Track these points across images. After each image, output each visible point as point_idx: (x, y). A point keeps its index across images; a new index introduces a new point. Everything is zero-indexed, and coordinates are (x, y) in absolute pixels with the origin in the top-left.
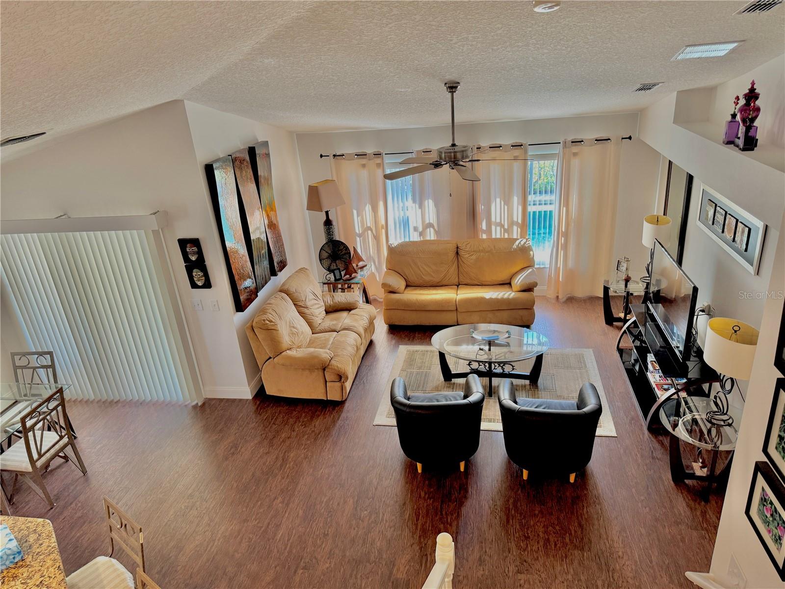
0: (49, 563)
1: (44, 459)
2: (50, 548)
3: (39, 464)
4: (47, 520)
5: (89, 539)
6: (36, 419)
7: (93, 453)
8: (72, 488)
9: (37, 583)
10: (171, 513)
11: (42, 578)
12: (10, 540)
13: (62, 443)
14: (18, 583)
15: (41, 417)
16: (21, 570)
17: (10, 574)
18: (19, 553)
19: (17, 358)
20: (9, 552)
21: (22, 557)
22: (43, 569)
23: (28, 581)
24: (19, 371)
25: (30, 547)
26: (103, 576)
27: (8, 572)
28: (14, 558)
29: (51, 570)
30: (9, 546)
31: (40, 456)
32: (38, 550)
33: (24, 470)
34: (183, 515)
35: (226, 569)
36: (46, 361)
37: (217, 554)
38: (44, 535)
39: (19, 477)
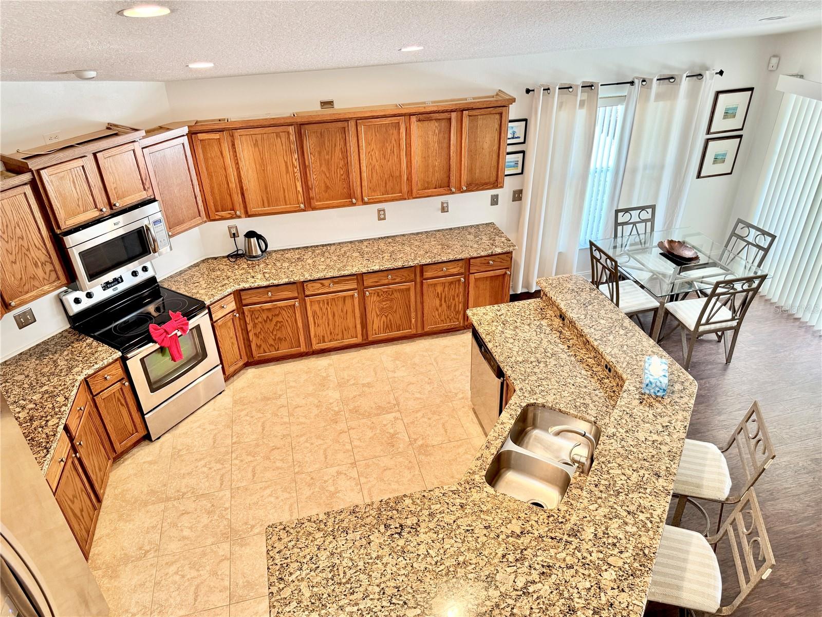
0: (680, 417)
1: (707, 327)
2: (687, 406)
3: (701, 329)
4: (696, 382)
5: (699, 419)
6: (726, 290)
7: (745, 350)
8: (710, 367)
9: (664, 425)
10: (785, 459)
11: (669, 424)
12: (664, 376)
13: (729, 324)
14: (651, 412)
15: (732, 291)
16: (657, 404)
17: (649, 401)
18: (664, 390)
19: (741, 225)
20: (658, 384)
21: (663, 395)
22: (673, 417)
23: (659, 417)
24: (734, 239)
25: (673, 392)
26: (708, 462)
27: (648, 398)
28: (658, 391)
29: (679, 423)
30: (661, 379)
31: (707, 323)
32: (677, 400)
33: (687, 326)
34: (796, 472)
35: (807, 558)
36: (764, 242)
37: (807, 536)
38: (688, 391)
39: (680, 328)
